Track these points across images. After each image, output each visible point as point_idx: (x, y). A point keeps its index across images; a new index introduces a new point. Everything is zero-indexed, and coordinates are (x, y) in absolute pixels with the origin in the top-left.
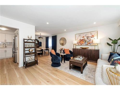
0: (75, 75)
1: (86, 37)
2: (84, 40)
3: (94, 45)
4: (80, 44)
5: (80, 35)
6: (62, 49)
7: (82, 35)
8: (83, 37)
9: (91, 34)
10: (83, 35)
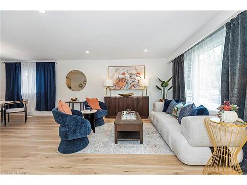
0: (134, 153)
1: (128, 74)
2: (124, 80)
3: (141, 88)
4: (117, 88)
5: (117, 68)
6: (75, 100)
7: (121, 69)
8: (123, 74)
9: (136, 69)
10: (123, 69)
